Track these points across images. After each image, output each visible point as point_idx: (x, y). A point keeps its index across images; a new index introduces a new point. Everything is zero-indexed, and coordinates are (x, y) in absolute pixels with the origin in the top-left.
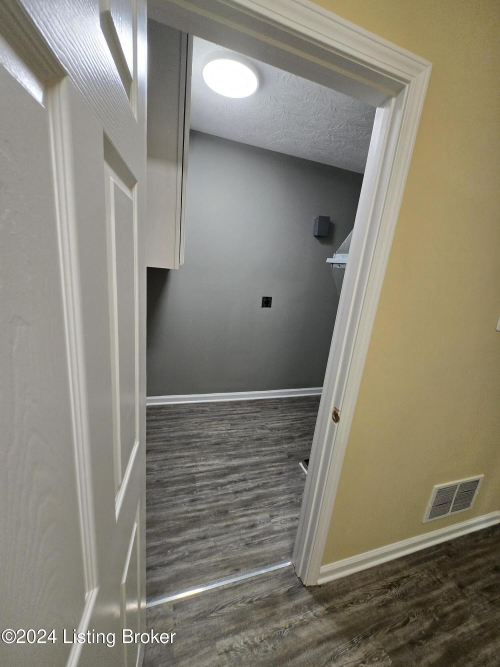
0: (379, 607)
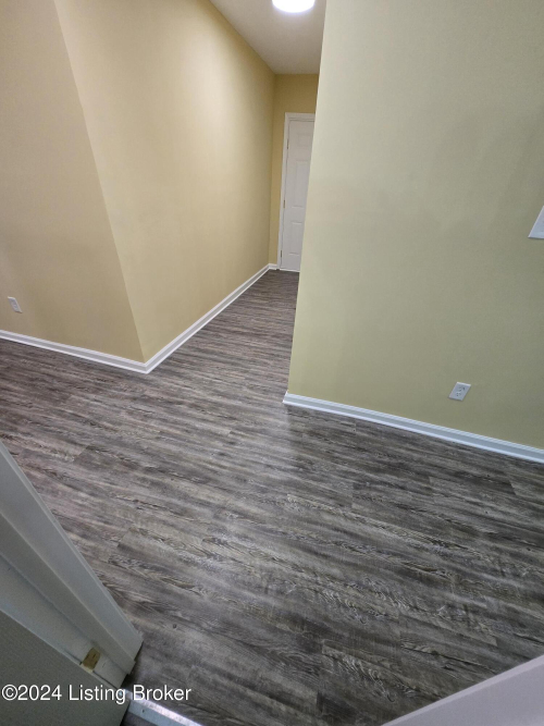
0: (181, 560)
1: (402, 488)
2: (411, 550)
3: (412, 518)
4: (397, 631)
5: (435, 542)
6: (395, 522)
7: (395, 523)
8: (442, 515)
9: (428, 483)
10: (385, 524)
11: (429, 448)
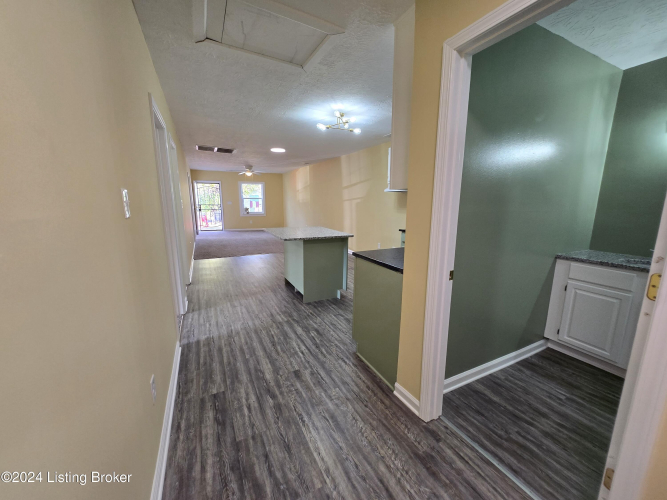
1: (266, 456)
2: (322, 432)
3: (294, 439)
4: (374, 423)
5: (303, 422)
6: (307, 449)
7: (309, 448)
8: (276, 423)
9: (246, 440)
10: (315, 454)
11: (191, 453)
